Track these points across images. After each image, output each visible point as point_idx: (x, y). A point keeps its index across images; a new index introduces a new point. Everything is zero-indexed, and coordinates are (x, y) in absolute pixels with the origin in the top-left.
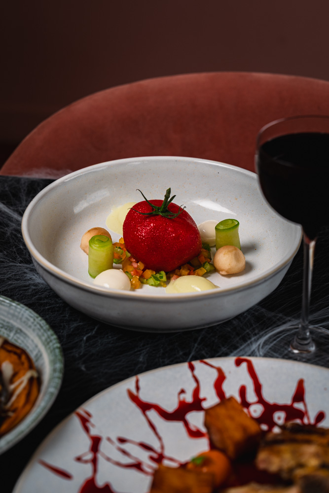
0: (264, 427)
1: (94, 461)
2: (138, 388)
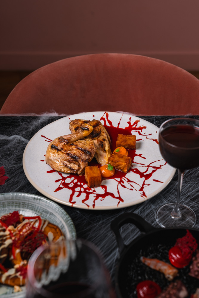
0: (79, 183)
1: (144, 184)
2: (119, 203)
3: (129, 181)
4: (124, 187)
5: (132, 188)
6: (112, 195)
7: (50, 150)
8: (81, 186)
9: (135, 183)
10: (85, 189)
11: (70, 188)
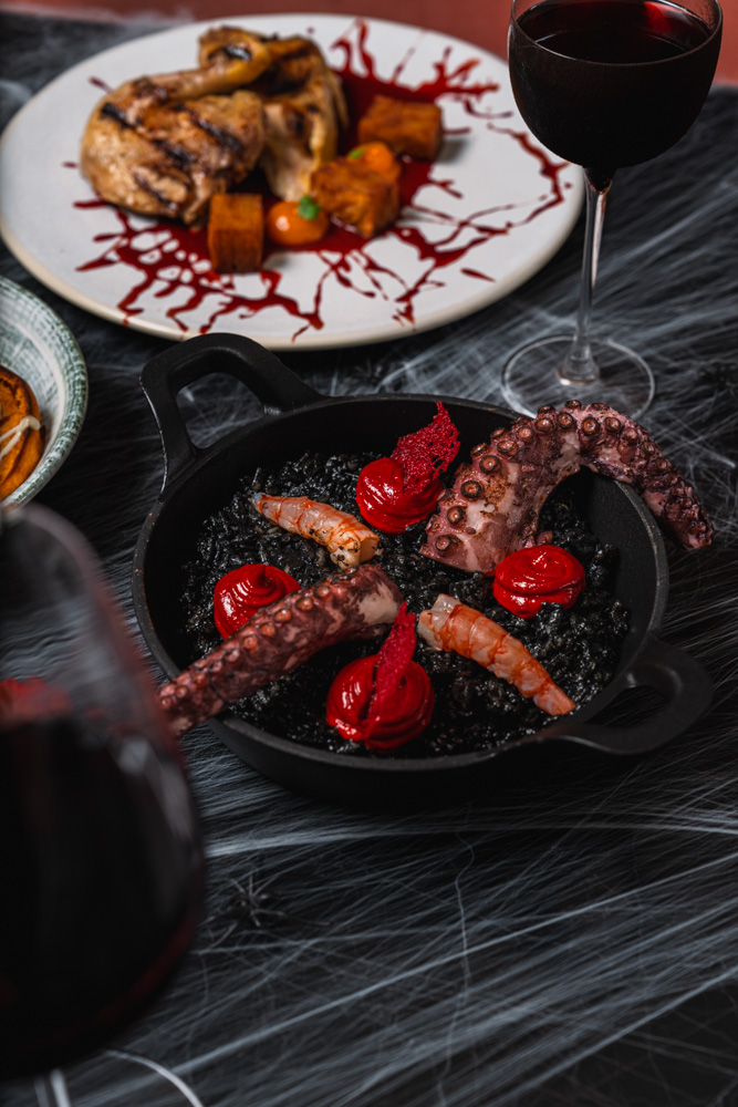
1: (423, 281)
2: (303, 330)
3: (372, 266)
4: (346, 282)
5: (372, 288)
6: (291, 306)
7: (96, 122)
8: (185, 265)
9: (392, 274)
10: (197, 277)
11: (140, 266)
